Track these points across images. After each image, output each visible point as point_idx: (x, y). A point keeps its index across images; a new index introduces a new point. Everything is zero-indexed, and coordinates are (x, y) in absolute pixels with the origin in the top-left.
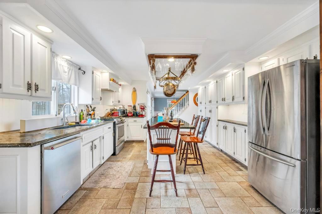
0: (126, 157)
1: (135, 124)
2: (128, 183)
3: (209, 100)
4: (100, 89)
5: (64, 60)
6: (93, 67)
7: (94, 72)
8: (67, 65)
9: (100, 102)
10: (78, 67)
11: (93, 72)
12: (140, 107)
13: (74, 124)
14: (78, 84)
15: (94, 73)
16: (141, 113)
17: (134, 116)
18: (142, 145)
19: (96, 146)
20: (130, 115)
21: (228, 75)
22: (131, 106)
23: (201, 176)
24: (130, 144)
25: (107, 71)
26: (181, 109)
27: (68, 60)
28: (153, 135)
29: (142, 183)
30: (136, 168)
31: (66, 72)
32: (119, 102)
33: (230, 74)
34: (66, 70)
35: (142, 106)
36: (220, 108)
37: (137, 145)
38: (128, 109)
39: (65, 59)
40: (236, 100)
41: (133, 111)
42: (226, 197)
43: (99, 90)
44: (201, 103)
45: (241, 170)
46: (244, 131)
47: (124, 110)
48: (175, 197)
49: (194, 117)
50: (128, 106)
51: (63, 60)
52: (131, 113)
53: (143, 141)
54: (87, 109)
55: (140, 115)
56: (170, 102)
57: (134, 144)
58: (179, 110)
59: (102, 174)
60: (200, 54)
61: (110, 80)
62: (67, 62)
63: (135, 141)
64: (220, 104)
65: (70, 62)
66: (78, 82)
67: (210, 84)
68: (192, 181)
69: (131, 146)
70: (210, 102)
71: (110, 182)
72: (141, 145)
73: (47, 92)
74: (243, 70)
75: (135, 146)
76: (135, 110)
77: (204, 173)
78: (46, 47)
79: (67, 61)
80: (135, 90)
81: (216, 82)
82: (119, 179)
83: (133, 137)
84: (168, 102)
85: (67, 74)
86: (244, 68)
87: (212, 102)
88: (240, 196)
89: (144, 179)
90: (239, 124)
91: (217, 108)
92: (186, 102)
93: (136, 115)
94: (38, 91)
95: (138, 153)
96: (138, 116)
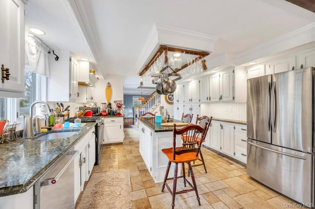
0: (112, 165)
1: (113, 124)
2: (136, 201)
3: (190, 98)
4: (77, 82)
5: (31, 35)
6: (70, 52)
7: (72, 59)
8: (34, 44)
9: (77, 99)
10: (48, 50)
11: (70, 59)
12: (117, 104)
13: (46, 130)
14: (48, 73)
15: (72, 61)
16: (118, 112)
17: (110, 116)
18: (123, 148)
19: (86, 159)
20: (104, 114)
21: (214, 76)
22: (106, 104)
23: (205, 175)
24: (107, 148)
25: (87, 60)
26: (151, 106)
27: (37, 37)
28: (158, 138)
29: (152, 197)
30: (133, 178)
31: (33, 54)
32: (92, 98)
33: (217, 75)
34: (34, 51)
35: (119, 104)
36: (203, 106)
37: (117, 149)
38: (101, 108)
39: (33, 33)
40: (224, 99)
41: (108, 110)
42: (241, 195)
43: (75, 83)
44: (178, 101)
45: (232, 164)
46: (233, 128)
47: (97, 108)
48: (198, 207)
49: (183, 115)
50: (102, 103)
51: (29, 34)
52: (105, 111)
53: (122, 143)
54: (57, 109)
55: (117, 114)
56: (138, 99)
57: (112, 148)
58: (150, 108)
59: (96, 193)
60: (211, 52)
61: (90, 72)
62: (35, 39)
63: (112, 144)
64: (203, 103)
65: (39, 41)
66: (48, 72)
67: (190, 83)
68: (201, 184)
69: (110, 150)
70: (191, 100)
71: (112, 202)
72: (121, 149)
73: (19, 83)
74: (234, 72)
75: (115, 150)
76: (111, 108)
77: (206, 172)
78: (18, 6)
79: (35, 37)
80: (109, 86)
81: (198, 82)
82: (121, 196)
83: (110, 140)
84: (133, 99)
85: (35, 57)
86: (234, 71)
87: (193, 101)
88: (250, 191)
89: (152, 191)
90: (227, 122)
91: (199, 106)
92: (156, 100)
93: (112, 114)
94: (8, 79)
95: (124, 159)
96: (114, 115)
